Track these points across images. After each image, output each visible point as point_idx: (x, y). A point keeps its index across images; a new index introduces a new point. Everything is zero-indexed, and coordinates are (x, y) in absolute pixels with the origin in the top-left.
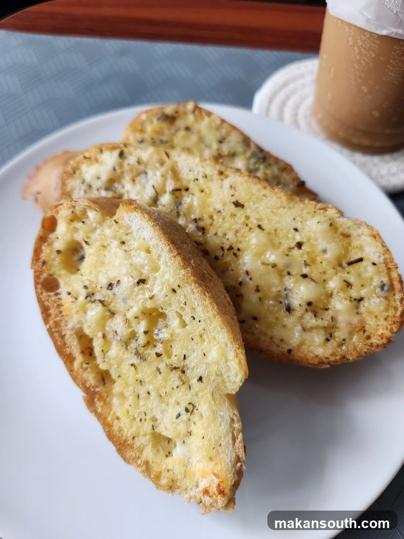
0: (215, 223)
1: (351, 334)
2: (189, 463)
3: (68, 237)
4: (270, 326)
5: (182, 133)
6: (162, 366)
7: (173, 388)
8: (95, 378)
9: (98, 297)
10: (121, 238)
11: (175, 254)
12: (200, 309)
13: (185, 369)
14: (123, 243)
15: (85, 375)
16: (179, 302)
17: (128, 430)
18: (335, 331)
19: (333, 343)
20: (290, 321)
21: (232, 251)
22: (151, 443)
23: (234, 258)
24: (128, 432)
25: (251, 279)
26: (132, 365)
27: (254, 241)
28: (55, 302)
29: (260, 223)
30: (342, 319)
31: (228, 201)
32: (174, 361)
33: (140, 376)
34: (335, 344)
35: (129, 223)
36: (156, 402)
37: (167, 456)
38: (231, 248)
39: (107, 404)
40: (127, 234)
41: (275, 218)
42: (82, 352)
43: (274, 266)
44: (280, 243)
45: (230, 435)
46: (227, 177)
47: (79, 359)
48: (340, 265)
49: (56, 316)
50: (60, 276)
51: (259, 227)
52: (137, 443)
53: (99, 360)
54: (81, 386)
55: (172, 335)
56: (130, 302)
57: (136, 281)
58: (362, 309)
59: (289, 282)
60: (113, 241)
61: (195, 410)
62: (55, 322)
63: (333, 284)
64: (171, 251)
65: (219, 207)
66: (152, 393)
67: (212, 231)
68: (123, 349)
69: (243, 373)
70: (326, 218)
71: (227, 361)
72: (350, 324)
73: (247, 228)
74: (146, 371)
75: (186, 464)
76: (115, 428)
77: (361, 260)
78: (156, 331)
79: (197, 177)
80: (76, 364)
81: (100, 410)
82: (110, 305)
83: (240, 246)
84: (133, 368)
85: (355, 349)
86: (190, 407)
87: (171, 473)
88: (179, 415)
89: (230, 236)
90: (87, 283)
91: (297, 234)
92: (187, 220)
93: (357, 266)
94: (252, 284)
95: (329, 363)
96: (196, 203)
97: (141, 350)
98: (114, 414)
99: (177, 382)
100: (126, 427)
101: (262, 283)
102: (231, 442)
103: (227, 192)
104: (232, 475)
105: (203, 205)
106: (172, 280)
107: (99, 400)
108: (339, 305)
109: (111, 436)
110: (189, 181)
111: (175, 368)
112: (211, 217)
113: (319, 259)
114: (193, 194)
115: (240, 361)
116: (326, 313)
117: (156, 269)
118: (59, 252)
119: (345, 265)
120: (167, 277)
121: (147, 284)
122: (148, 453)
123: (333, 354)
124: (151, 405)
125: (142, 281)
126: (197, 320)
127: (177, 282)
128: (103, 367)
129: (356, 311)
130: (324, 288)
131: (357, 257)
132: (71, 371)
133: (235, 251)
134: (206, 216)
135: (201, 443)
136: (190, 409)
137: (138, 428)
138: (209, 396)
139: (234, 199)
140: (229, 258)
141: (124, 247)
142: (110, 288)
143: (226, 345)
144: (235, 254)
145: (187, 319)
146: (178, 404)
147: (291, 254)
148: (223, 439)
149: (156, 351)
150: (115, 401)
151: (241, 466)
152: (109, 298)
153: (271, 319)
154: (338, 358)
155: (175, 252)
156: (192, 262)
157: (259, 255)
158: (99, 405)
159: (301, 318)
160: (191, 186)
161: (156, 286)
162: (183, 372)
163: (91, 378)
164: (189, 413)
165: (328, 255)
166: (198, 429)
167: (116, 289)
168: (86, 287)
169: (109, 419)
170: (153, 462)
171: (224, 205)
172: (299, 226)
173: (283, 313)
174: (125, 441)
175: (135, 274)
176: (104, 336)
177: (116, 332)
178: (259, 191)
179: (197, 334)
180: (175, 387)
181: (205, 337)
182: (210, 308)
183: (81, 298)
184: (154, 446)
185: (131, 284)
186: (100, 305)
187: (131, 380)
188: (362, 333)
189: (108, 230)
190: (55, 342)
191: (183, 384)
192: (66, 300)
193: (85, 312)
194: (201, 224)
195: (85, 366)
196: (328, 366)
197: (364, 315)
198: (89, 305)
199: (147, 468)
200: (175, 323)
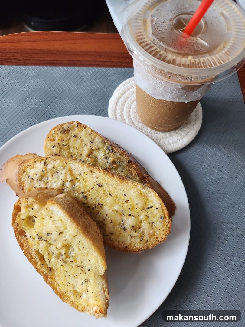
0: (91, 194)
1: (150, 237)
2: (89, 301)
3: (27, 214)
4: (118, 237)
5: (73, 139)
6: (73, 265)
7: (79, 274)
8: (47, 270)
9: (44, 238)
10: (50, 215)
11: (73, 222)
12: (85, 244)
13: (83, 266)
14: (51, 217)
15: (43, 269)
16: (77, 241)
17: (63, 290)
18: (144, 237)
19: (143, 242)
20: (125, 234)
21: (99, 206)
22: (73, 294)
23: (101, 208)
24: (63, 291)
25: (108, 218)
26: (62, 265)
27: (108, 201)
28: (25, 240)
29: (110, 193)
30: (146, 232)
31: (95, 183)
32: (78, 263)
33: (65, 269)
34: (144, 242)
35: (52, 209)
36: (73, 279)
37: (80, 298)
38: (99, 204)
39: (53, 279)
40: (52, 214)
41: (116, 190)
42: (40, 260)
43: (117, 211)
44: (119, 201)
45: (103, 290)
46: (94, 173)
47: (39, 263)
48: (144, 209)
49: (27, 246)
50: (25, 229)
51: (110, 194)
52: (68, 294)
53: (48, 263)
54: (41, 273)
55: (76, 254)
56: (58, 241)
57: (59, 233)
58: (154, 227)
59: (124, 218)
60: (47, 217)
61: (88, 282)
62: (26, 249)
63: (142, 217)
64: (71, 221)
65: (92, 187)
66: (71, 276)
67: (90, 197)
68: (57, 259)
69: (105, 267)
70: (137, 190)
71: (98, 263)
72: (149, 233)
73: (105, 195)
74: (67, 267)
75: (88, 301)
76: (58, 289)
77: (152, 207)
78: (69, 253)
79: (81, 173)
80: (38, 265)
81: (51, 283)
82: (49, 241)
83: (102, 203)
84: (62, 266)
85: (152, 243)
86: (86, 281)
87: (82, 305)
88: (82, 284)
89: (98, 199)
90: (38, 233)
91: (126, 196)
92: (78, 194)
93: (150, 209)
94: (109, 220)
95: (142, 250)
96: (81, 185)
97: (64, 260)
98: (57, 283)
99: (81, 272)
100: (63, 288)
101: (113, 219)
102: (103, 293)
103: (94, 180)
104: (105, 305)
105: (85, 186)
106: (73, 233)
107: (50, 278)
108: (145, 226)
109: (57, 292)
110: (77, 175)
111: (79, 266)
112: (89, 191)
113: (135, 207)
114: (80, 181)
115: (103, 263)
116: (140, 229)
117: (66, 228)
118: (23, 220)
119: (146, 209)
120: (71, 232)
121: (63, 234)
122: (72, 298)
123: (143, 247)
124: (71, 280)
125: (61, 233)
126: (85, 248)
127: (75, 234)
128: (50, 266)
129: (151, 228)
130: (138, 219)
131: (150, 206)
132: (36, 268)
133: (100, 205)
134: (86, 191)
135: (92, 295)
136: (87, 281)
137: (67, 288)
138: (93, 276)
139: (98, 183)
140: (98, 208)
141: (52, 219)
142: (48, 235)
143: (97, 257)
144: (101, 207)
145: (81, 248)
146: (82, 279)
147: (123, 205)
148: (100, 292)
149: (70, 260)
150: (57, 278)
151: (108, 301)
152: (48, 239)
153: (118, 234)
154: (145, 248)
155: (73, 221)
156: (81, 223)
157: (111, 207)
158: (50, 280)
159: (130, 233)
160: (79, 177)
161: (67, 235)
162: (82, 267)
163: (45, 271)
164: (86, 283)
165: (139, 206)
166: (90, 289)
167: (50, 236)
168: (37, 235)
169: (55, 286)
170: (75, 301)
171: (94, 185)
172: (126, 193)
173: (123, 231)
174: (63, 294)
175: (58, 230)
176: (48, 253)
177: (53, 252)
178: (108, 179)
179: (86, 253)
180: (80, 273)
181: (89, 254)
182: (90, 243)
183: (36, 239)
184: (75, 295)
185: (57, 234)
186: (45, 242)
187: (62, 270)
188: (154, 237)
189: (44, 212)
190: (28, 258)
191: (83, 272)
192: (30, 240)
193: (39, 244)
194: (85, 194)
195: (42, 266)
196: (142, 251)
197: (155, 229)
198: (40, 242)
199: (73, 303)
200: (76, 250)
